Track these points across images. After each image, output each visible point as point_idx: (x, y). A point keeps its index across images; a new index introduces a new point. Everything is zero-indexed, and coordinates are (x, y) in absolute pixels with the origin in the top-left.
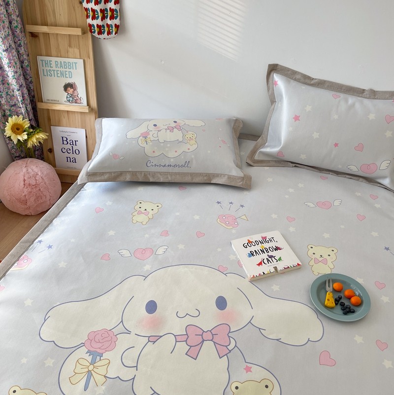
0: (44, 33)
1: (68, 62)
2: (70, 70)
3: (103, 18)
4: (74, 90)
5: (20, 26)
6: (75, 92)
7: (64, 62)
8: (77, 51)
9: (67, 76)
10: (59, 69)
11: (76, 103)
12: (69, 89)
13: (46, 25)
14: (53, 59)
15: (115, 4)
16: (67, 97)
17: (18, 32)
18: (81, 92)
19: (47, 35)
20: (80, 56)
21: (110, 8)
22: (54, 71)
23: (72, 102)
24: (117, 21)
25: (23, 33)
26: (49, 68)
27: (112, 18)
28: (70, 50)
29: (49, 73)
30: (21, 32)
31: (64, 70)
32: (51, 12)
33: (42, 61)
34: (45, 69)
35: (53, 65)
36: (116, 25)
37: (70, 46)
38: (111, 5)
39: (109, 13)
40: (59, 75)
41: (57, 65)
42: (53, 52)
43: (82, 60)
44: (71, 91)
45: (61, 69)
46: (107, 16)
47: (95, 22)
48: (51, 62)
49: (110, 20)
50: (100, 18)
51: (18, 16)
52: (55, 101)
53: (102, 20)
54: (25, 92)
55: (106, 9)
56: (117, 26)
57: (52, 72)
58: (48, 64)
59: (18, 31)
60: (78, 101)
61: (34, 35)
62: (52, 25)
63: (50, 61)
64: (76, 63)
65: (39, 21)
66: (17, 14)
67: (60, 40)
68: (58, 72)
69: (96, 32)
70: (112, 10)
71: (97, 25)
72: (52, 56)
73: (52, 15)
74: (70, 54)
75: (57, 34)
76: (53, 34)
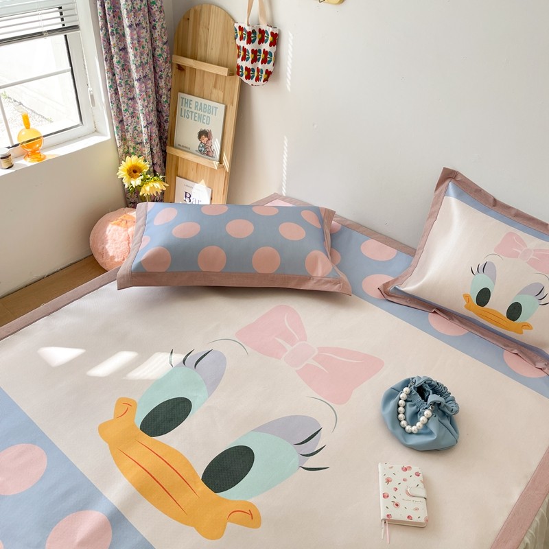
0: (191, 68)
1: (209, 106)
2: (209, 115)
3: (254, 60)
4: (209, 140)
5: (165, 55)
6: (210, 142)
7: (205, 105)
8: (221, 94)
9: (205, 121)
10: (198, 112)
11: (207, 155)
12: (204, 137)
13: (194, 57)
14: (195, 99)
15: (270, 45)
16: (199, 146)
17: (161, 62)
18: (216, 145)
19: (194, 70)
20: (223, 100)
21: (264, 50)
22: (192, 112)
23: (204, 154)
24: (269, 67)
25: (168, 64)
26: (188, 109)
27: (264, 61)
28: (215, 91)
29: (186, 114)
30: (166, 62)
31: (203, 113)
33: (183, 98)
34: (184, 108)
35: (193, 105)
36: (267, 70)
37: (215, 87)
38: (266, 46)
39: (262, 56)
40: (196, 119)
41: (196, 106)
42: (197, 90)
43: (224, 106)
44: (205, 139)
45: (200, 112)
46: (260, 58)
47: (244, 64)
48: (191, 102)
49: (262, 63)
50: (250, 59)
51: (165, 43)
52: (186, 147)
53: (252, 63)
54: (154, 131)
55: (260, 50)
56: (268, 73)
57: (190, 114)
58: (188, 103)
59: (161, 60)
60: (210, 154)
61: (181, 68)
62: (201, 60)
63: (190, 100)
64: (216, 108)
65: (189, 52)
66: (165, 41)
67: (206, 77)
68: (197, 115)
69: (244, 76)
70: (266, 53)
71: (246, 68)
72: (193, 95)
73: (203, 47)
74: (213, 97)
75: (204, 71)
76: (200, 70)
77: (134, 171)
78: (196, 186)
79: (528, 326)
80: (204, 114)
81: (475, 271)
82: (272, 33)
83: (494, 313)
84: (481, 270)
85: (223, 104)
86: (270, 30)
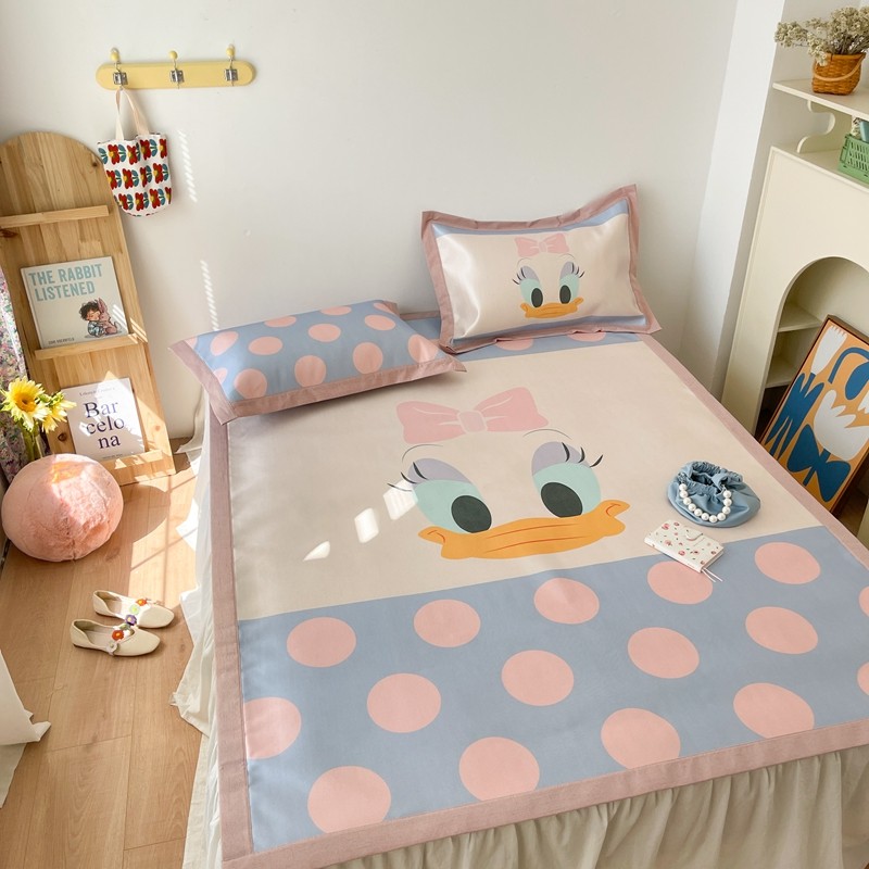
0: (29, 226)
1: (84, 268)
2: (88, 280)
3: (144, 183)
4: (102, 312)
6: (104, 315)
7: (76, 269)
8: (97, 246)
9: (84, 291)
10: (68, 283)
11: (108, 334)
12: (91, 312)
13: (30, 209)
14: (54, 268)
15: (162, 157)
16: (89, 329)
18: (116, 314)
19: (36, 229)
20: (104, 251)
21: (155, 165)
22: (57, 287)
23: (101, 335)
24: (167, 183)
26: (46, 286)
27: (159, 179)
28: (83, 245)
29: (48, 294)
31: (77, 281)
32: (40, 188)
33: (32, 275)
34: (39, 287)
35: (56, 277)
36: (166, 189)
37: (83, 239)
38: (157, 159)
39: (154, 173)
40: (68, 293)
41: (62, 277)
42: (51, 253)
43: (109, 258)
44: (94, 315)
45: (72, 282)
46: (151, 177)
47: (132, 191)
48: (51, 274)
49: (157, 182)
50: (141, 182)
52: (66, 340)
53: (144, 185)
55: (148, 168)
56: (168, 191)
57: (55, 292)
58: (47, 277)
60: (112, 331)
61: (10, 234)
62: (43, 210)
63: (48, 272)
64: (98, 266)
65: (17, 206)
67: (61, 231)
68: (67, 288)
69: (135, 206)
70: (158, 168)
71: (137, 195)
72: (48, 264)
73: (41, 192)
74: (85, 252)
75: (55, 224)
76: (48, 224)
77: (25, 402)
78: (101, 386)
79: (580, 300)
80: (80, 281)
81: (518, 281)
82: (161, 140)
83: (551, 306)
84: (521, 277)
85: (105, 256)
86: (157, 139)
